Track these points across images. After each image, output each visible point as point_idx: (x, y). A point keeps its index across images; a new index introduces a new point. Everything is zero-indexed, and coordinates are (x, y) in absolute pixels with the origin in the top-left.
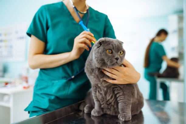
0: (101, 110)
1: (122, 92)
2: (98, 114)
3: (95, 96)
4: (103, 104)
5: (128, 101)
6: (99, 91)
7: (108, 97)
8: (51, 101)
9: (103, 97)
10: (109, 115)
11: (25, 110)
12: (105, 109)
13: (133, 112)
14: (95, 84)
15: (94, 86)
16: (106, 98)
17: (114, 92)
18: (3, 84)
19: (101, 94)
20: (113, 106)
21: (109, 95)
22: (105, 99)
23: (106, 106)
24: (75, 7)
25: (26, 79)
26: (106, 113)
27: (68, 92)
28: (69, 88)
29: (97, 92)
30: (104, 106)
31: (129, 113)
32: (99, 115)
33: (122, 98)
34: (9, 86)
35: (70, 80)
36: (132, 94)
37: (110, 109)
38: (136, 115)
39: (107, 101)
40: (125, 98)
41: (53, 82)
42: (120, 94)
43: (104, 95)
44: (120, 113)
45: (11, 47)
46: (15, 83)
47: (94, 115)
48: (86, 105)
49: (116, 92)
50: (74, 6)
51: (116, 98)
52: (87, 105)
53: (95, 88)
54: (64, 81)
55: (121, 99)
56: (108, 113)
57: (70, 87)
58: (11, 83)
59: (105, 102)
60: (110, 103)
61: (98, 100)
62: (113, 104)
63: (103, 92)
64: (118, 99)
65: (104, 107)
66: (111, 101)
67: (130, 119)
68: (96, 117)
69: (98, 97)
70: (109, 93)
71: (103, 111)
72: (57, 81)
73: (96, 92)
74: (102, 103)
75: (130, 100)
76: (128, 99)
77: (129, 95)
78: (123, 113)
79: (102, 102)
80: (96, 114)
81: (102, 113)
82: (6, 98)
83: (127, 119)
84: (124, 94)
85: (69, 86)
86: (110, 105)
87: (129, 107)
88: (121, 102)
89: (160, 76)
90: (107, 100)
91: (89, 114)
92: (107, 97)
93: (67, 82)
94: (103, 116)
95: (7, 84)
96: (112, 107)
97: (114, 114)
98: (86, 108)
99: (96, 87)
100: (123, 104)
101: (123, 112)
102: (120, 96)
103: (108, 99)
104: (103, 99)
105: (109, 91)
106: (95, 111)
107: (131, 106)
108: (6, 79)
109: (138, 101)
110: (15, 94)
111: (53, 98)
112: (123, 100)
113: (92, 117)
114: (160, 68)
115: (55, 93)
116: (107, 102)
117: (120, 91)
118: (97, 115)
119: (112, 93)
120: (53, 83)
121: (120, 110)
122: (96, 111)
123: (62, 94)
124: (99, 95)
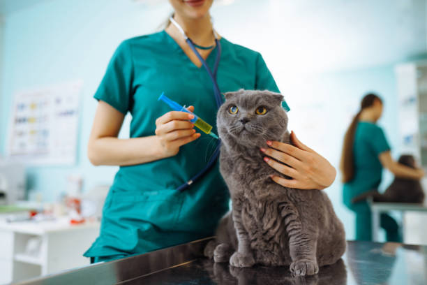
0: (251, 255)
1: (297, 214)
2: (245, 264)
3: (238, 222)
4: (255, 240)
5: (309, 233)
6: (246, 210)
7: (267, 225)
8: (142, 235)
9: (255, 224)
10: (270, 265)
11: (85, 255)
12: (260, 251)
13: (322, 259)
14: (237, 193)
15: (237, 198)
16: (262, 226)
17: (279, 212)
18: (27, 215)
19: (251, 216)
20: (278, 246)
21: (269, 220)
22: (260, 229)
23: (263, 244)
24: (189, 39)
25: (77, 204)
26: (261, 260)
27: (179, 215)
28: (181, 207)
29: (243, 212)
30: (257, 245)
31: (313, 260)
32: (248, 266)
33: (296, 225)
34: (38, 217)
35: (182, 191)
36: (319, 219)
37: (271, 252)
38: (328, 266)
39: (264, 232)
40: (303, 225)
41: (147, 193)
42: (293, 216)
43: (257, 221)
44: (293, 259)
45: (45, 133)
46: (51, 212)
47: (236, 265)
48: (218, 244)
49: (284, 213)
50: (186, 38)
51: (284, 226)
52: (220, 245)
53: (238, 202)
54: (171, 192)
55: (295, 227)
56: (267, 260)
57: (184, 206)
58: (43, 212)
59: (259, 235)
60: (272, 238)
61: (245, 233)
62: (276, 239)
63: (254, 213)
64: (289, 229)
65: (258, 247)
66: (272, 232)
67: (317, 272)
68: (240, 269)
69: (244, 224)
70: (270, 216)
71: (255, 256)
72: (154, 193)
73: (240, 212)
74: (253, 238)
75: (315, 232)
76: (310, 228)
77: (312, 221)
78: (301, 258)
79: (253, 234)
80: (241, 264)
81: (253, 261)
82: (32, 244)
83: (311, 272)
84: (301, 218)
85: (182, 204)
86: (271, 242)
87: (313, 246)
88: (294, 235)
89: (379, 199)
90: (263, 230)
91: (225, 264)
92: (265, 225)
93: (176, 195)
94: (255, 268)
95: (34, 214)
96: (275, 247)
97: (280, 263)
98: (218, 252)
99: (240, 199)
100: (299, 239)
101: (299, 256)
102: (294, 221)
103: (265, 228)
104: (255, 227)
105: (268, 211)
106: (239, 256)
107: (316, 244)
108: (32, 205)
109: (331, 236)
110: (53, 236)
111: (146, 227)
112: (300, 231)
113: (231, 271)
114: (379, 181)
115: (152, 217)
116: (264, 234)
117: (293, 211)
118: (243, 266)
119: (275, 214)
120: (147, 197)
121: (292, 254)
122: (241, 258)
123: (165, 219)
124: (247, 218)
